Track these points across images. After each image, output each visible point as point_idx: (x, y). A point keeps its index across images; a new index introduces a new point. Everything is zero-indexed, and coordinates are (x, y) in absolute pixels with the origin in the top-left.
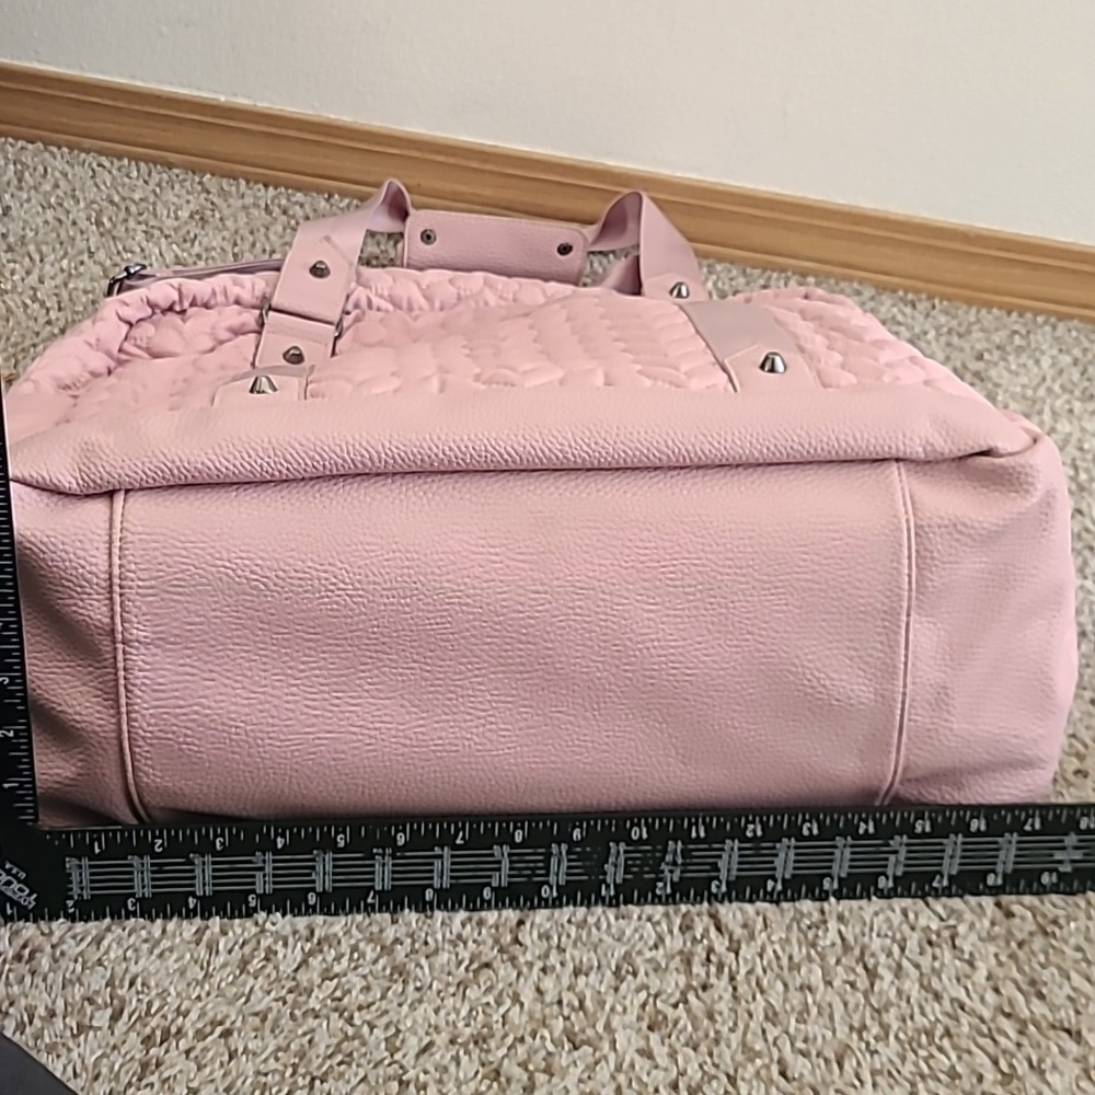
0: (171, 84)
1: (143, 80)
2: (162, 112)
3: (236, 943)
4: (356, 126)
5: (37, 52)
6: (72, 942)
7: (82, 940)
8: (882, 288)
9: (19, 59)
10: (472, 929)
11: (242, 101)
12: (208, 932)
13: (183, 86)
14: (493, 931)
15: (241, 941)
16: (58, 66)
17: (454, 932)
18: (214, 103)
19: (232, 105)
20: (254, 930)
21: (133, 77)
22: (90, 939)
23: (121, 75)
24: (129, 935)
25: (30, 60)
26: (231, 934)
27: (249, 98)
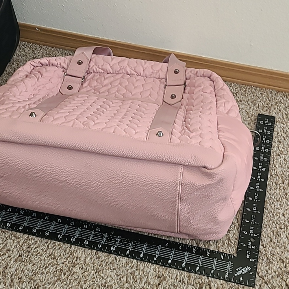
0: (87, 33)
1: (80, 32)
2: (85, 41)
3: (87, 286)
4: (135, 45)
5: (53, 25)
6: (48, 284)
7: (50, 283)
8: (278, 91)
9: (48, 26)
10: (147, 285)
11: (106, 38)
12: (81, 283)
13: (90, 34)
14: (152, 286)
15: (89, 286)
16: (58, 28)
17: (142, 286)
18: (98, 39)
19: (102, 39)
20: (92, 283)
21: (77, 32)
22: (52, 283)
23: (74, 31)
24: (61, 283)
25: (51, 27)
26: (86, 284)
27: (107, 37)
